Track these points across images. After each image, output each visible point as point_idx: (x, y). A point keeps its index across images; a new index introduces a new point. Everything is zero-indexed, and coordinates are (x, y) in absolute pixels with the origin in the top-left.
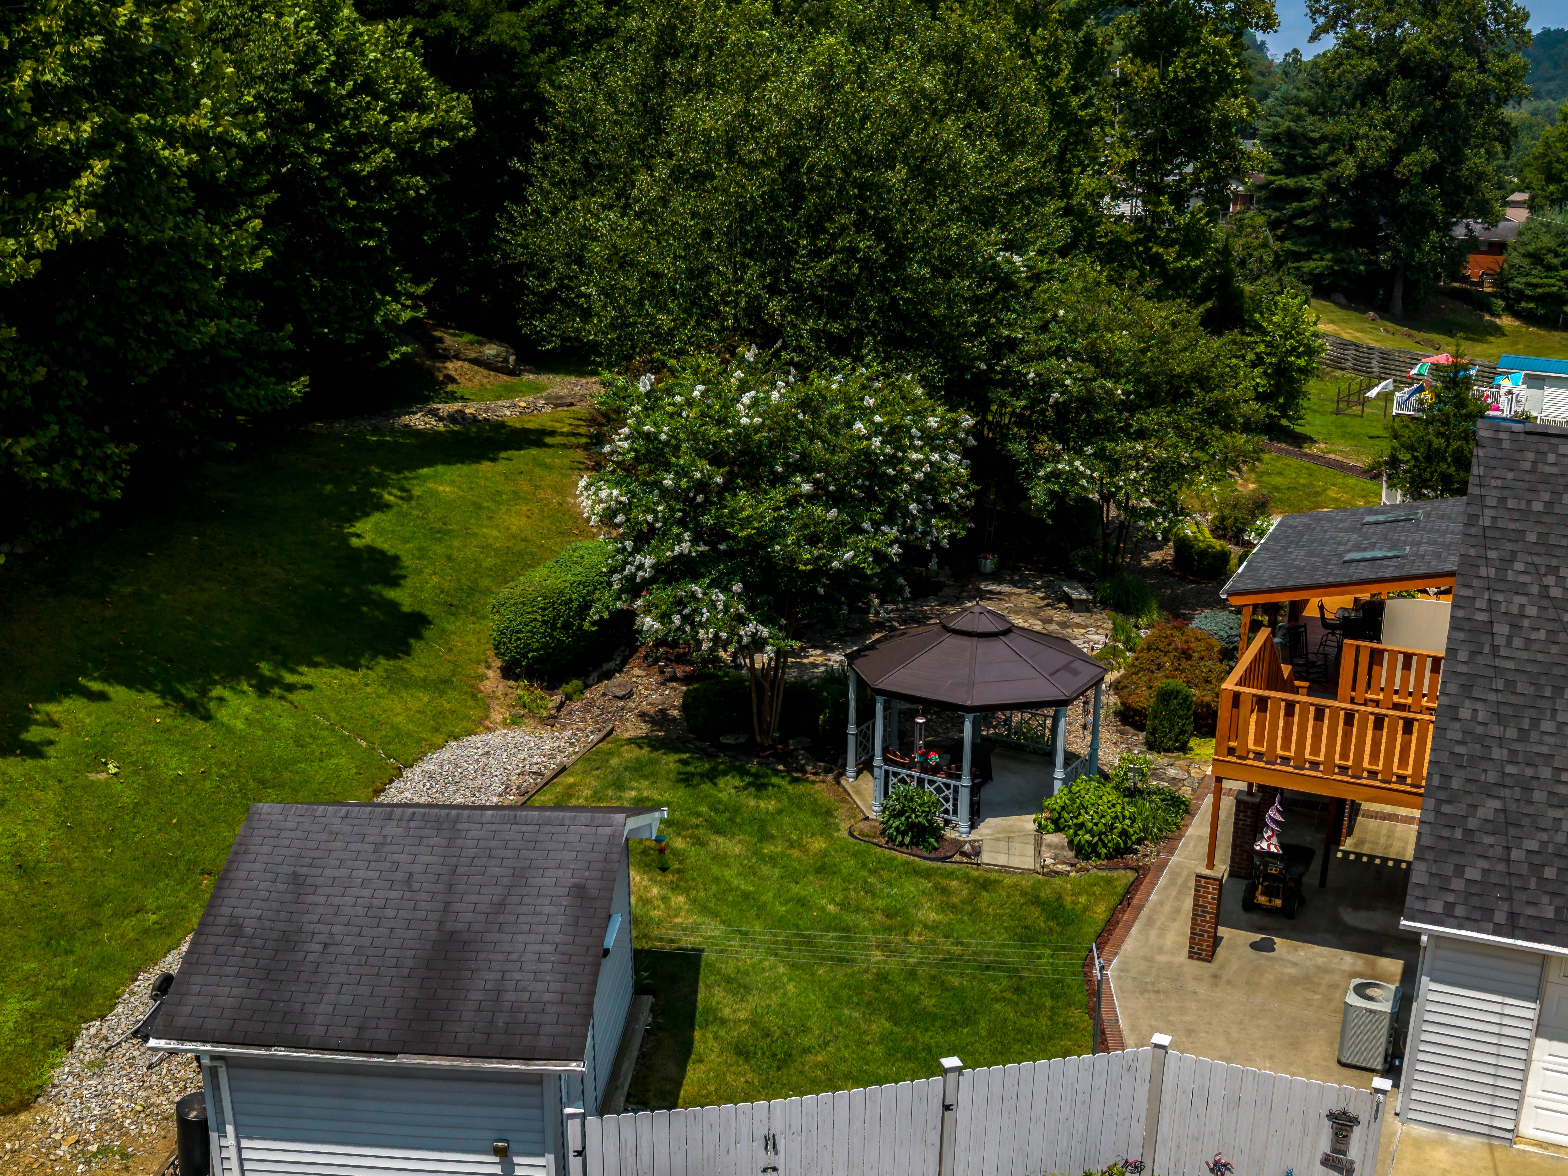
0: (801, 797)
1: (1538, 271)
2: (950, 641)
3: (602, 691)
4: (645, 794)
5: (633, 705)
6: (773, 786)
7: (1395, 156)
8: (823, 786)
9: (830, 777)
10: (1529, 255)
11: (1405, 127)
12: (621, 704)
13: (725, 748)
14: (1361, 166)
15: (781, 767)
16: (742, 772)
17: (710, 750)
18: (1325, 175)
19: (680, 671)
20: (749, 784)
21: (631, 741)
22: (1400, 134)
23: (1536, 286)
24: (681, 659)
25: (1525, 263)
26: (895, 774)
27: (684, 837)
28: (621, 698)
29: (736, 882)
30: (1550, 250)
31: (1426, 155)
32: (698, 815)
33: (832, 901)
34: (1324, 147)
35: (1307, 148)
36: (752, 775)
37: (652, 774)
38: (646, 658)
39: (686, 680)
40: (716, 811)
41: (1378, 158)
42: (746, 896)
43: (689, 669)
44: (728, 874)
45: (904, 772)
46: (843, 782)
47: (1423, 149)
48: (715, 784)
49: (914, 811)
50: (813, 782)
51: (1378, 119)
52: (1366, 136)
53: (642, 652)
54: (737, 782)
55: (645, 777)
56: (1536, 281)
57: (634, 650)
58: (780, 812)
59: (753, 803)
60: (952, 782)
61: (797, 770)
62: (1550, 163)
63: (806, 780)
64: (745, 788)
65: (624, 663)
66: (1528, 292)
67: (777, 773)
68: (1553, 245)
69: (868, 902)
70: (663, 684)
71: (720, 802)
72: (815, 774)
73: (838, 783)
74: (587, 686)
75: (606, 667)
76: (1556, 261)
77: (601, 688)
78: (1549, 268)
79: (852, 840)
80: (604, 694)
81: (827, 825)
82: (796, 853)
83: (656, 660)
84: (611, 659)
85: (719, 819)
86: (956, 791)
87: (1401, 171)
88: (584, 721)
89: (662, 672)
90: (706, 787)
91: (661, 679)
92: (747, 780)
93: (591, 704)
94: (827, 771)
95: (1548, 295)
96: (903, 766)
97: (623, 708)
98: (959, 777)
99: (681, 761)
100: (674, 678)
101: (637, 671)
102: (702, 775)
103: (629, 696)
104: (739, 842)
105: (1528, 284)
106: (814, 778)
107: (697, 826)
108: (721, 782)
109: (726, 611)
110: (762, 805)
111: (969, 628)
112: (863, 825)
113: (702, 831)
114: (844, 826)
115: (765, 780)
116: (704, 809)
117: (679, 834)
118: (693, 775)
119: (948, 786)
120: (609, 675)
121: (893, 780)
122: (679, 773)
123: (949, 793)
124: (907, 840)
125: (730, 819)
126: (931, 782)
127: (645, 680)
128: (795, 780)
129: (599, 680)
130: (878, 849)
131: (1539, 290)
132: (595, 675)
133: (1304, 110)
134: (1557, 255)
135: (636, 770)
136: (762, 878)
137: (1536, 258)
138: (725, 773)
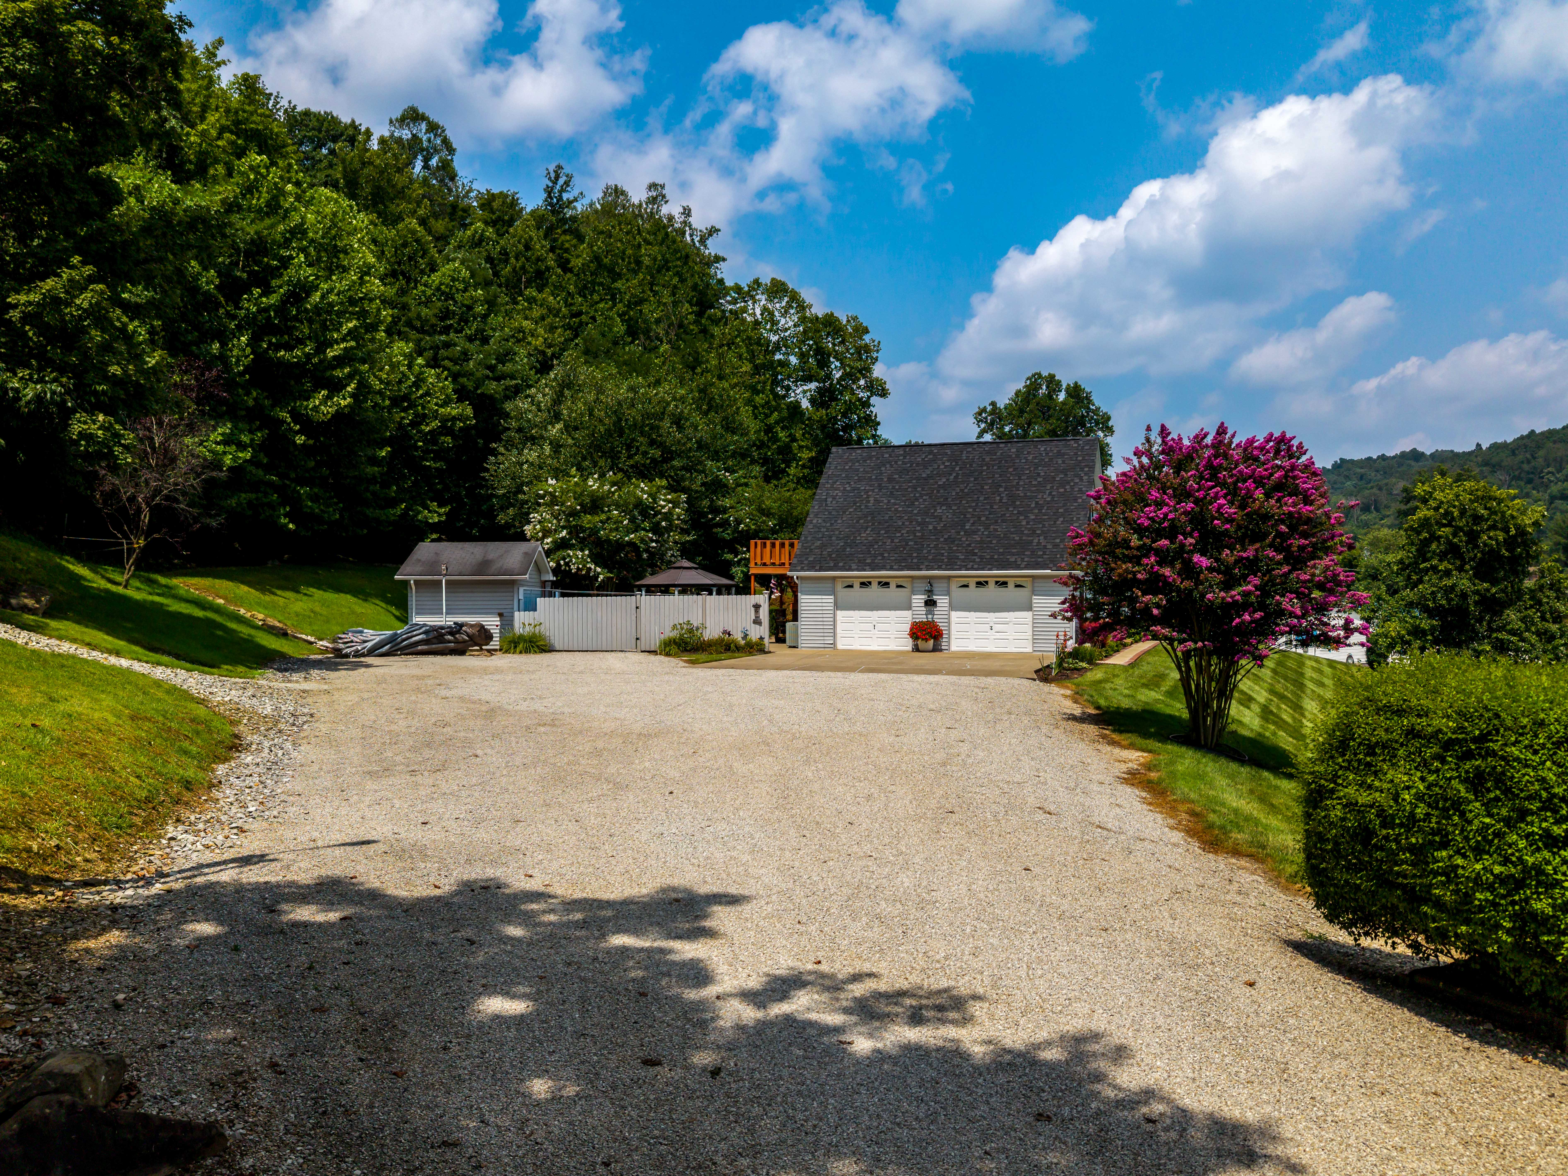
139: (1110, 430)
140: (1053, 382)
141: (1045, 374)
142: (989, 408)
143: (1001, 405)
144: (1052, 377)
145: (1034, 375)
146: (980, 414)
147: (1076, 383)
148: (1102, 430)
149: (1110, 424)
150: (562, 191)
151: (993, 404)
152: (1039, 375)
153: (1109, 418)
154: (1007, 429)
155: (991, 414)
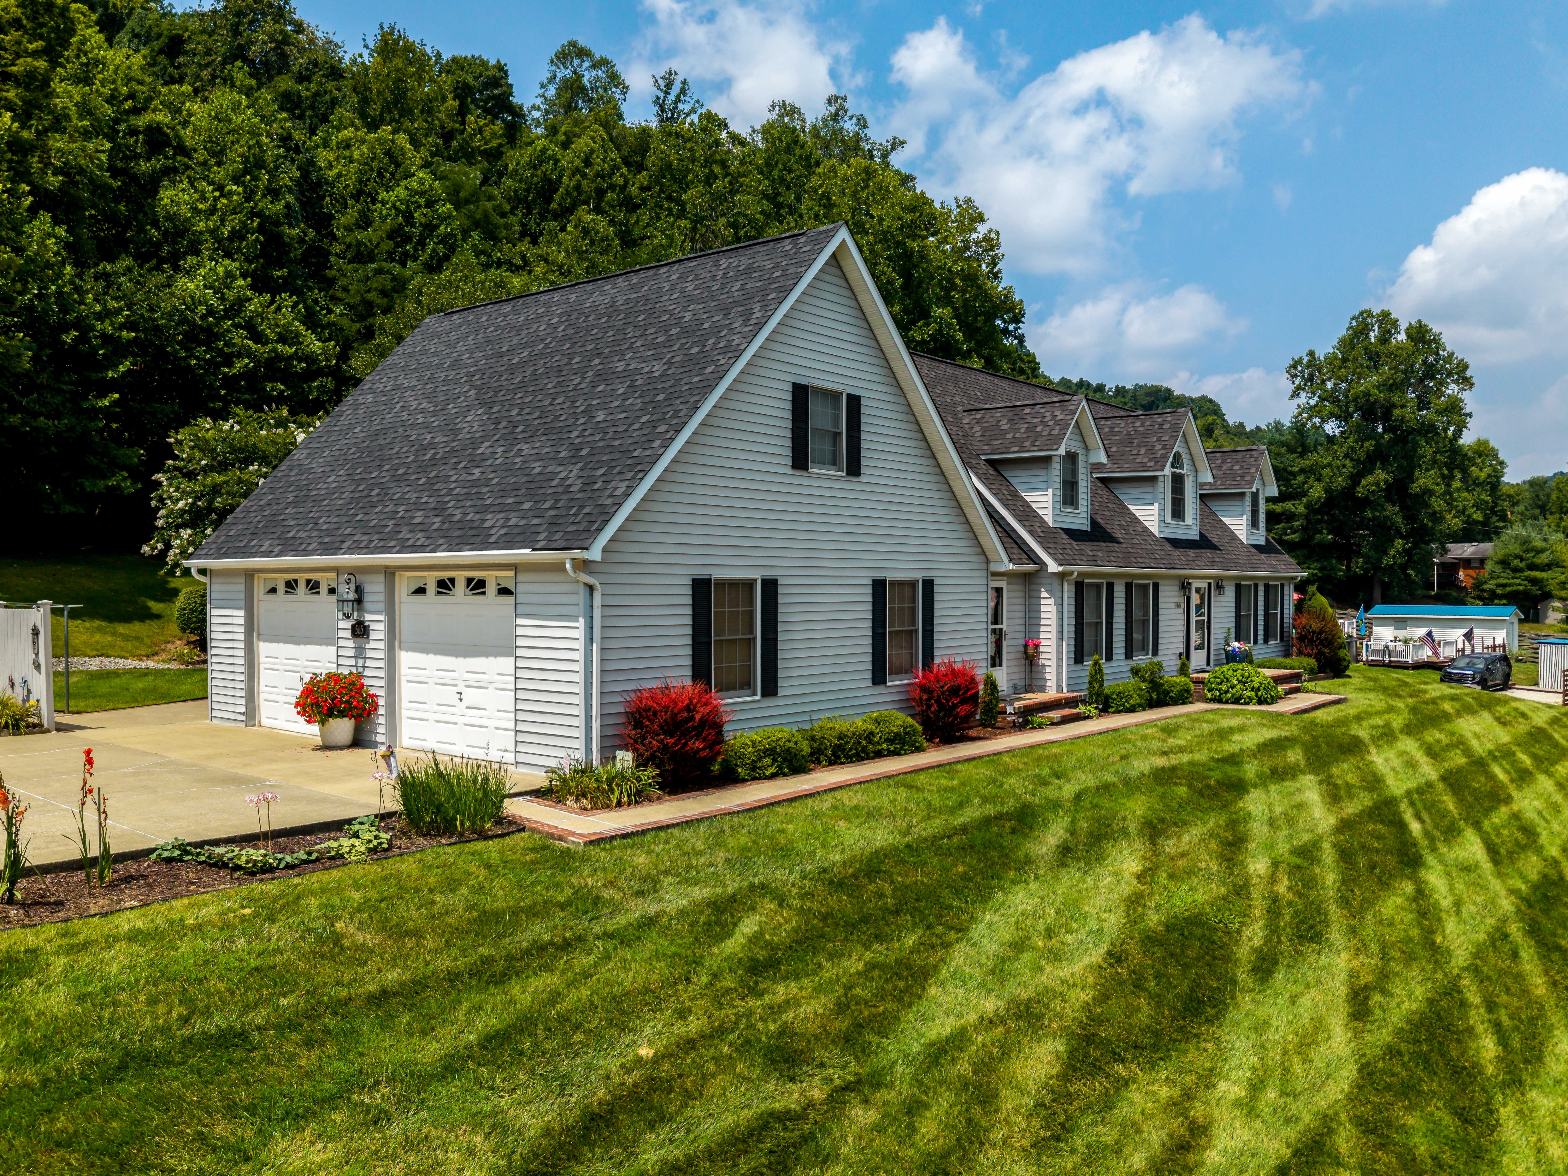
1: (1507, 573)
7: (1356, 479)
10: (1501, 562)
11: (1362, 456)
14: (1328, 490)
18: (1305, 500)
22: (1359, 461)
23: (1504, 586)
25: (1497, 568)
30: (1517, 557)
31: (1380, 476)
34: (1301, 478)
35: (1288, 480)
41: (1341, 482)
47: (1378, 471)
52: (1329, 465)
56: (1506, 581)
66: (1499, 591)
68: (1518, 551)
76: (1522, 565)
78: (1516, 570)
87: (1360, 492)
95: (1516, 592)
105: (1499, 585)
131: (1509, 589)
133: (1283, 450)
134: (1523, 560)
137: (1505, 563)
139: (1466, 382)
140: (1387, 321)
141: (1376, 311)
142: (1306, 359)
143: (1320, 355)
144: (1386, 315)
145: (1362, 313)
146: (1294, 366)
147: (1420, 321)
148: (1456, 382)
149: (1468, 373)
150: (678, 100)
151: (1311, 354)
152: (1369, 313)
153: (1466, 367)
154: (1329, 385)
155: (1309, 366)
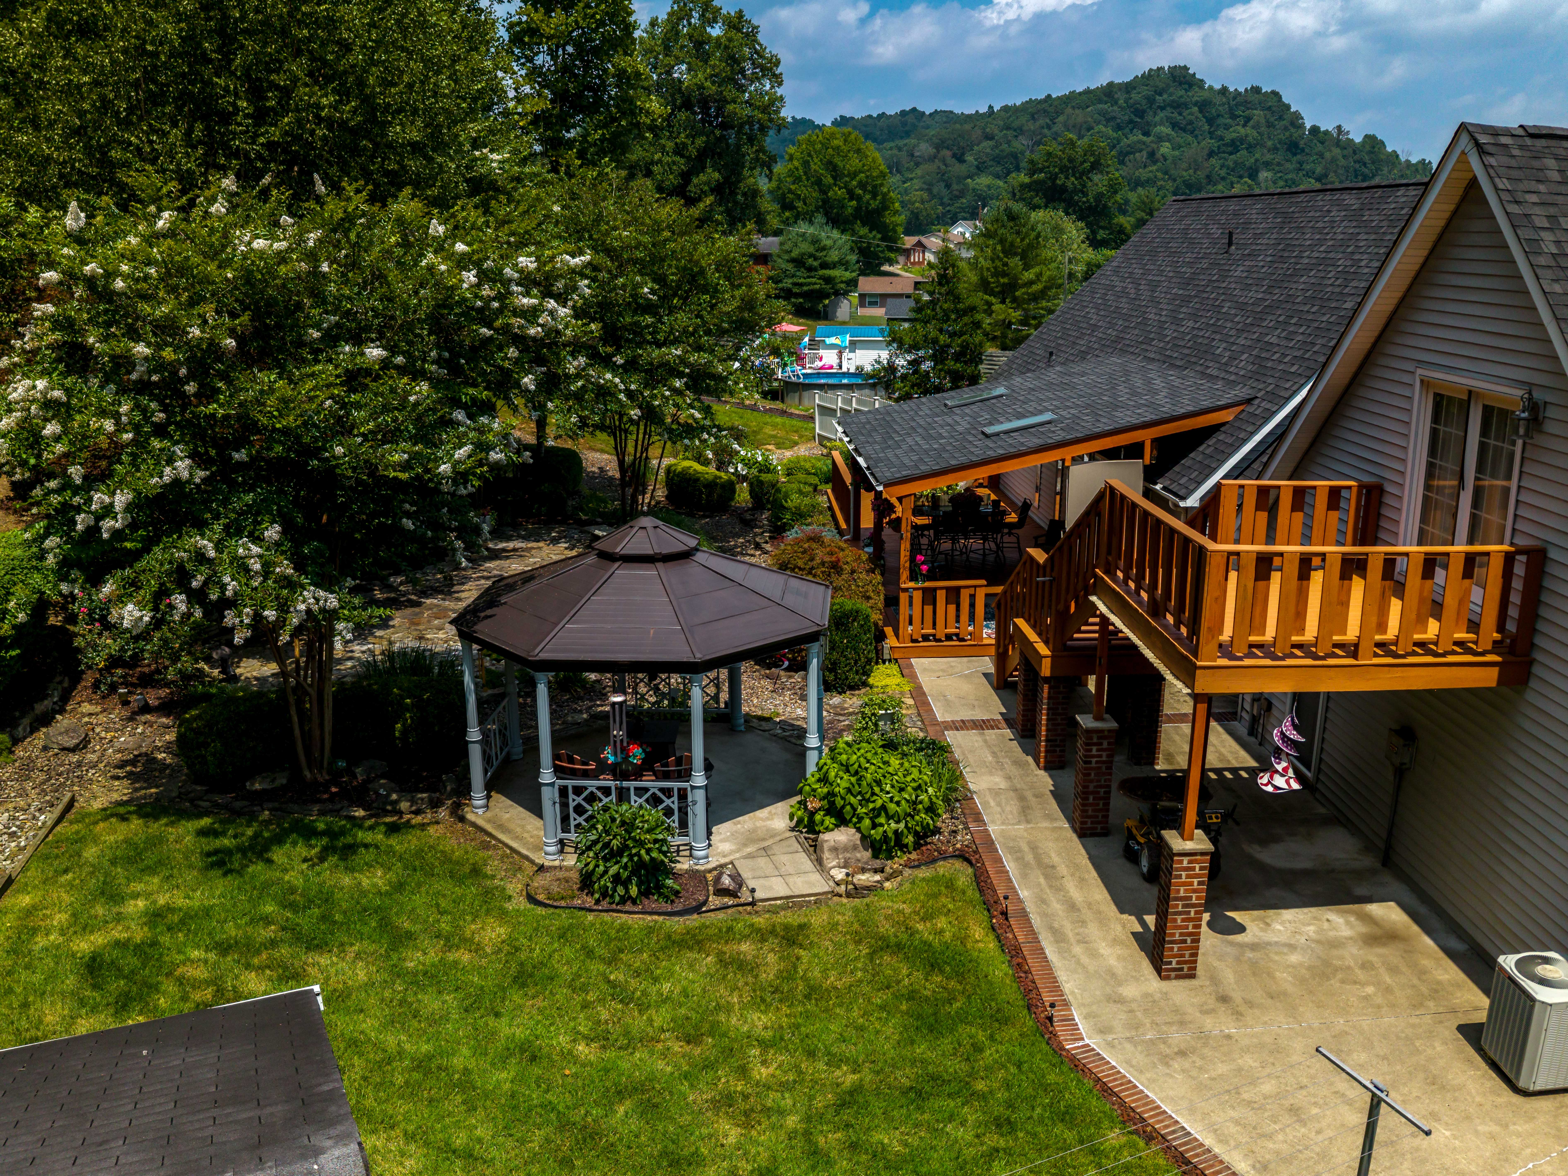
0: (419, 853)
1: (802, 272)
2: (623, 573)
3: (41, 744)
4: (161, 901)
5: (93, 757)
6: (366, 846)
7: (686, 177)
8: (441, 828)
9: (443, 813)
10: (793, 261)
11: (693, 152)
12: (75, 758)
13: (260, 798)
15: (360, 813)
16: (309, 833)
17: (238, 804)
19: (153, 697)
20: (325, 849)
21: (107, 814)
22: (689, 158)
23: (801, 285)
24: (148, 681)
25: (790, 267)
26: (578, 791)
27: (260, 969)
28: (73, 750)
29: (391, 1041)
30: (811, 256)
31: (711, 175)
32: (267, 920)
33: (576, 1036)
36: (323, 833)
37: (160, 863)
38: (96, 686)
39: (165, 708)
40: (293, 906)
41: (672, 180)
42: (422, 1064)
43: (164, 692)
44: (368, 1025)
45: (591, 784)
46: (470, 817)
47: (710, 170)
48: (270, 861)
49: (641, 843)
50: (423, 826)
51: (670, 145)
52: (660, 161)
53: (89, 679)
54: (301, 850)
55: (151, 870)
56: (802, 280)
57: (76, 678)
58: (399, 887)
59: (347, 880)
60: (675, 785)
61: (387, 813)
62: (784, 194)
63: (408, 825)
64: (322, 859)
65: (65, 698)
67: (357, 823)
68: (811, 250)
69: (637, 1022)
70: (131, 719)
71: (292, 890)
72: (417, 812)
73: (462, 819)
74: (16, 741)
75: (40, 708)
76: (816, 264)
77: (40, 737)
78: (810, 269)
79: (541, 911)
80: (45, 748)
81: (487, 894)
82: (464, 957)
83: (113, 688)
84: (45, 697)
85: (306, 921)
86: (683, 795)
87: (693, 190)
88: (23, 794)
89: (125, 703)
90: (256, 868)
91: (126, 713)
92: (320, 843)
93: (28, 767)
94: (435, 805)
95: (812, 291)
96: (586, 775)
97: (79, 765)
98: (685, 775)
99: (202, 833)
100: (146, 709)
101: (86, 708)
102: (242, 850)
103: (83, 745)
104: (358, 956)
105: (795, 284)
106: (418, 819)
107: (273, 943)
108: (278, 855)
109: (266, 572)
110: (365, 882)
111: (647, 550)
112: (540, 881)
113: (284, 951)
114: (514, 887)
115: (349, 840)
116: (269, 908)
117: (248, 966)
118: (229, 852)
119: (668, 792)
120: (46, 720)
121: (574, 801)
122: (209, 854)
123: (673, 803)
124: (634, 891)
125: (324, 918)
126: (640, 791)
127: (103, 718)
128: (393, 829)
129: (34, 730)
130: (590, 917)
131: (805, 288)
132: (26, 721)
134: (815, 259)
135: (130, 861)
136: (433, 1021)
137: (798, 262)
138: (279, 840)
